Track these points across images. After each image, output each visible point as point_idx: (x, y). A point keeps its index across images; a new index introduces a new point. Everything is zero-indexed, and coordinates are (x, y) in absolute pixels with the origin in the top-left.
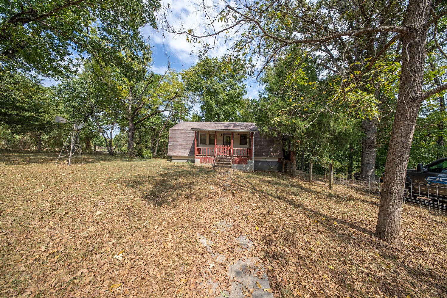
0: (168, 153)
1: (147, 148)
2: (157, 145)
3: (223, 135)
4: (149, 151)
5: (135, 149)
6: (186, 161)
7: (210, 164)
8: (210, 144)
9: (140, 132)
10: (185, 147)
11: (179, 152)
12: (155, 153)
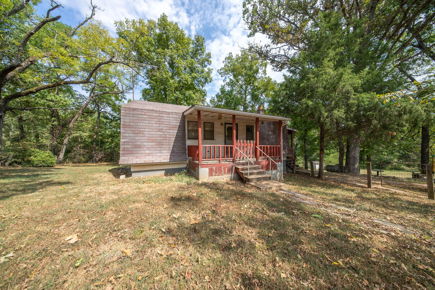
0: (122, 158)
1: (41, 147)
2: (66, 141)
3: (224, 124)
4: (48, 153)
5: (9, 151)
6: (163, 172)
7: (226, 176)
8: (205, 138)
9: (20, 119)
10: (160, 144)
11: (149, 154)
12: (61, 156)
